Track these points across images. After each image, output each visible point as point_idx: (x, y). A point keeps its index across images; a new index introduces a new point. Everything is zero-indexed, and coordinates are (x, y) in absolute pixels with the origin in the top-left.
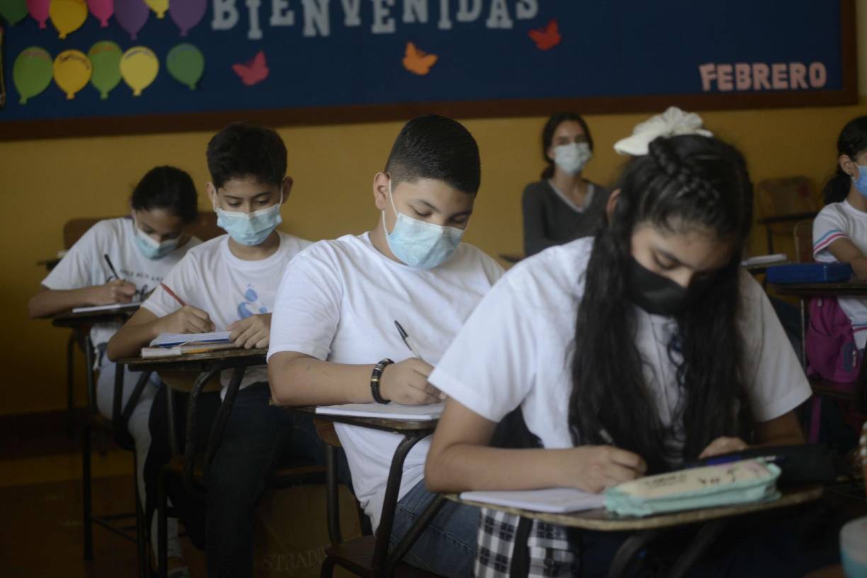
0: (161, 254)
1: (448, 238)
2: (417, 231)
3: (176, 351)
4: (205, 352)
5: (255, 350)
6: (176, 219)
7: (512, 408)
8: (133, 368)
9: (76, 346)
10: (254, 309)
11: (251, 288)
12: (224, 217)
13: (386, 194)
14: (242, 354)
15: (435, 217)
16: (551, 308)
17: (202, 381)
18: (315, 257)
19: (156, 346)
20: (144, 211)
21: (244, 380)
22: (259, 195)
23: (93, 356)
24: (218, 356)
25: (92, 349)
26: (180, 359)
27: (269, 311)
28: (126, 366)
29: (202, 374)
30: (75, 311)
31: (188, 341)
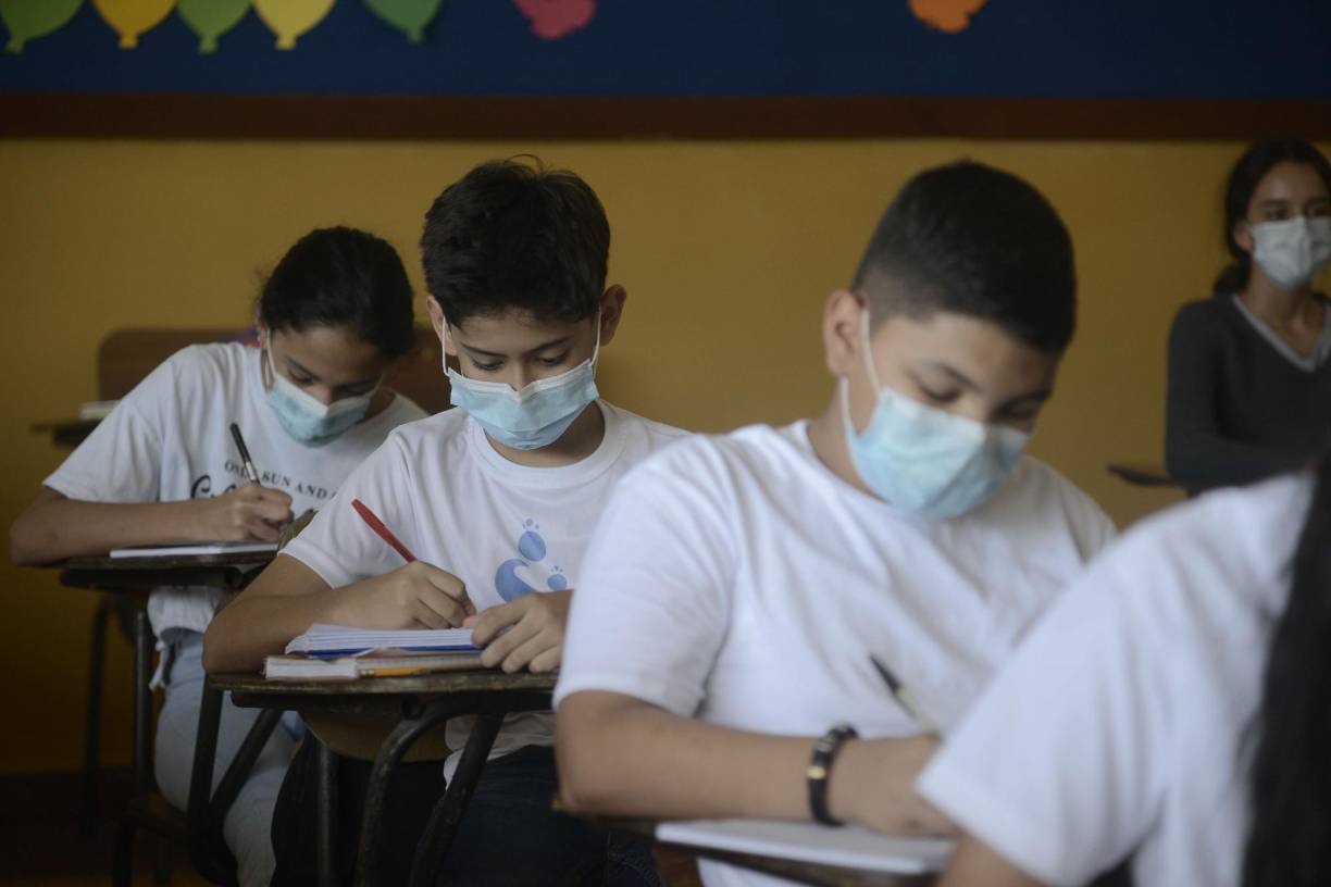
0: (328, 434)
1: (994, 454)
2: (923, 432)
3: (346, 669)
4: (412, 676)
5: (527, 677)
6: (366, 350)
7: (1108, 860)
8: (241, 701)
9: (113, 625)
10: (535, 577)
11: (532, 529)
12: (462, 388)
13: (855, 342)
14: (498, 685)
15: (970, 404)
16: (1211, 639)
17: (400, 741)
18: (681, 474)
19: (300, 655)
20: (292, 332)
21: (501, 737)
22: (544, 347)
23: (152, 656)
24: (443, 685)
25: (151, 639)
26: (353, 689)
27: (569, 587)
28: (227, 694)
29: (403, 725)
30: (115, 554)
31: (376, 646)
